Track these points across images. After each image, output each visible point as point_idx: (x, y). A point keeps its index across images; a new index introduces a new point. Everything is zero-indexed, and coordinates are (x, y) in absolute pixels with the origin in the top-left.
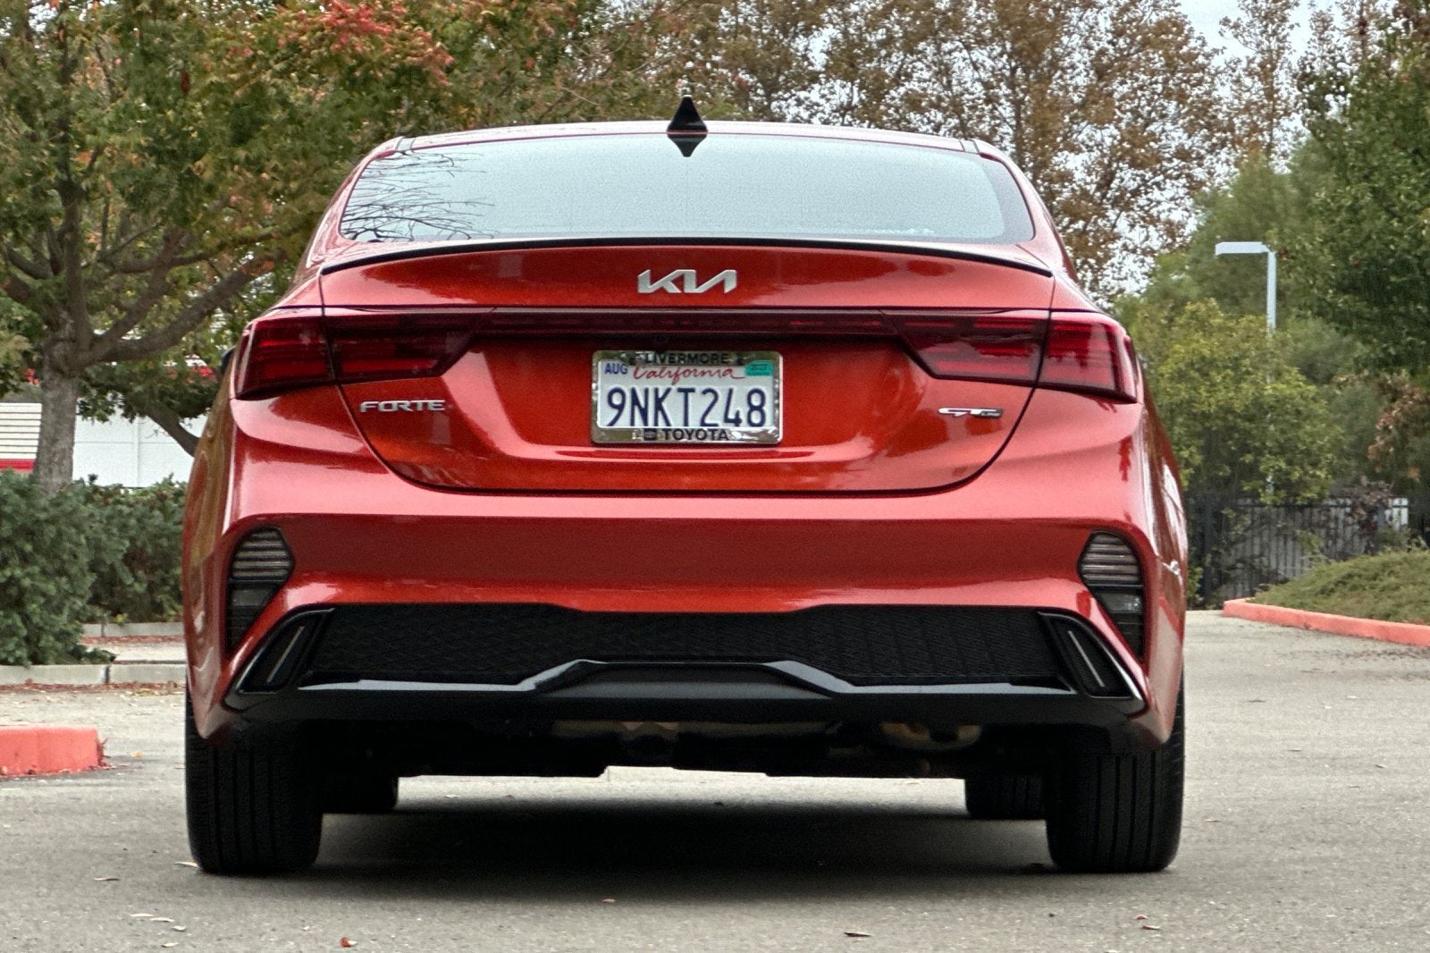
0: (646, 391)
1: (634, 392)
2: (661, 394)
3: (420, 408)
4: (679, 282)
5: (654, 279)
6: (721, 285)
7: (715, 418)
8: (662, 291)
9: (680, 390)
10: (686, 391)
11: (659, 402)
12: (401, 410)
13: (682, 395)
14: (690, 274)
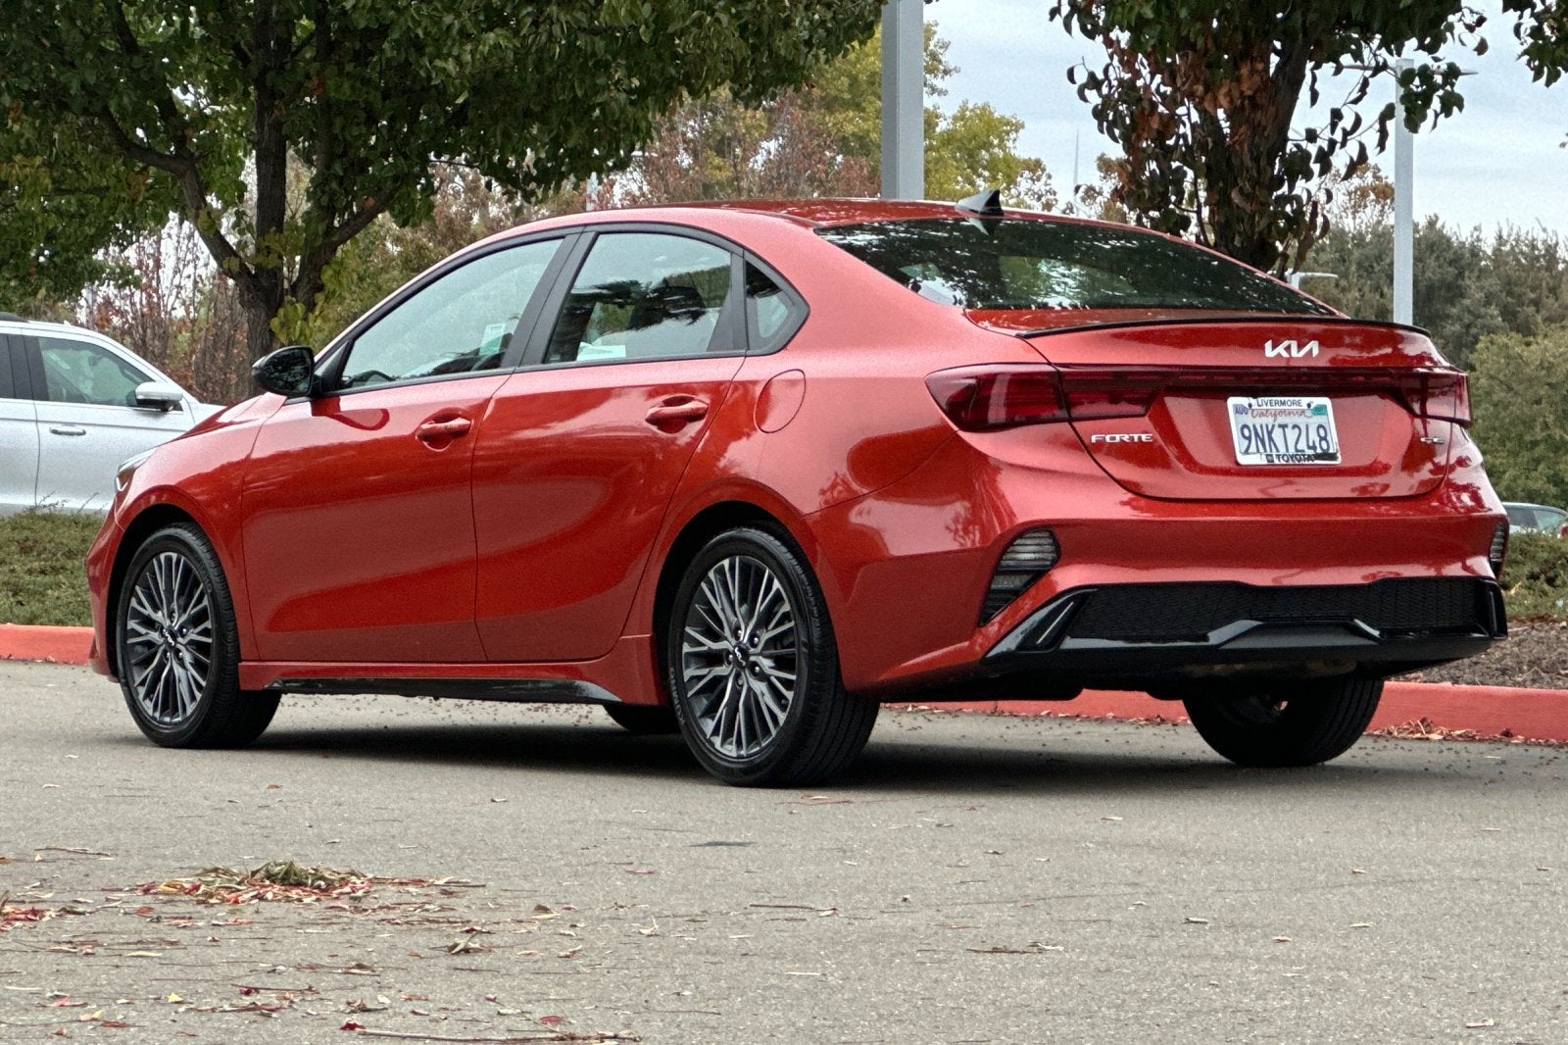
0: (1261, 426)
1: (1254, 426)
2: (1270, 429)
3: (1136, 440)
4: (1288, 349)
5: (1274, 347)
6: (1311, 350)
7: (1302, 445)
8: (1279, 355)
9: (1280, 426)
10: (1283, 427)
11: (1270, 433)
12: (1122, 441)
13: (1281, 430)
14: (1294, 344)
